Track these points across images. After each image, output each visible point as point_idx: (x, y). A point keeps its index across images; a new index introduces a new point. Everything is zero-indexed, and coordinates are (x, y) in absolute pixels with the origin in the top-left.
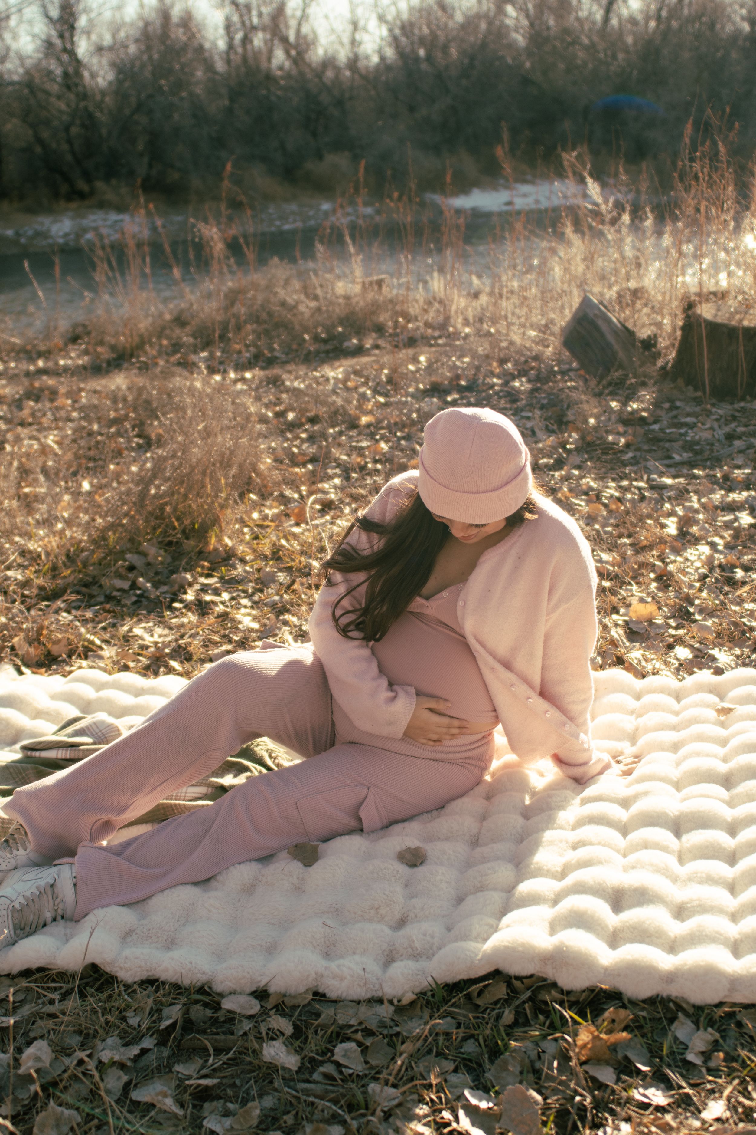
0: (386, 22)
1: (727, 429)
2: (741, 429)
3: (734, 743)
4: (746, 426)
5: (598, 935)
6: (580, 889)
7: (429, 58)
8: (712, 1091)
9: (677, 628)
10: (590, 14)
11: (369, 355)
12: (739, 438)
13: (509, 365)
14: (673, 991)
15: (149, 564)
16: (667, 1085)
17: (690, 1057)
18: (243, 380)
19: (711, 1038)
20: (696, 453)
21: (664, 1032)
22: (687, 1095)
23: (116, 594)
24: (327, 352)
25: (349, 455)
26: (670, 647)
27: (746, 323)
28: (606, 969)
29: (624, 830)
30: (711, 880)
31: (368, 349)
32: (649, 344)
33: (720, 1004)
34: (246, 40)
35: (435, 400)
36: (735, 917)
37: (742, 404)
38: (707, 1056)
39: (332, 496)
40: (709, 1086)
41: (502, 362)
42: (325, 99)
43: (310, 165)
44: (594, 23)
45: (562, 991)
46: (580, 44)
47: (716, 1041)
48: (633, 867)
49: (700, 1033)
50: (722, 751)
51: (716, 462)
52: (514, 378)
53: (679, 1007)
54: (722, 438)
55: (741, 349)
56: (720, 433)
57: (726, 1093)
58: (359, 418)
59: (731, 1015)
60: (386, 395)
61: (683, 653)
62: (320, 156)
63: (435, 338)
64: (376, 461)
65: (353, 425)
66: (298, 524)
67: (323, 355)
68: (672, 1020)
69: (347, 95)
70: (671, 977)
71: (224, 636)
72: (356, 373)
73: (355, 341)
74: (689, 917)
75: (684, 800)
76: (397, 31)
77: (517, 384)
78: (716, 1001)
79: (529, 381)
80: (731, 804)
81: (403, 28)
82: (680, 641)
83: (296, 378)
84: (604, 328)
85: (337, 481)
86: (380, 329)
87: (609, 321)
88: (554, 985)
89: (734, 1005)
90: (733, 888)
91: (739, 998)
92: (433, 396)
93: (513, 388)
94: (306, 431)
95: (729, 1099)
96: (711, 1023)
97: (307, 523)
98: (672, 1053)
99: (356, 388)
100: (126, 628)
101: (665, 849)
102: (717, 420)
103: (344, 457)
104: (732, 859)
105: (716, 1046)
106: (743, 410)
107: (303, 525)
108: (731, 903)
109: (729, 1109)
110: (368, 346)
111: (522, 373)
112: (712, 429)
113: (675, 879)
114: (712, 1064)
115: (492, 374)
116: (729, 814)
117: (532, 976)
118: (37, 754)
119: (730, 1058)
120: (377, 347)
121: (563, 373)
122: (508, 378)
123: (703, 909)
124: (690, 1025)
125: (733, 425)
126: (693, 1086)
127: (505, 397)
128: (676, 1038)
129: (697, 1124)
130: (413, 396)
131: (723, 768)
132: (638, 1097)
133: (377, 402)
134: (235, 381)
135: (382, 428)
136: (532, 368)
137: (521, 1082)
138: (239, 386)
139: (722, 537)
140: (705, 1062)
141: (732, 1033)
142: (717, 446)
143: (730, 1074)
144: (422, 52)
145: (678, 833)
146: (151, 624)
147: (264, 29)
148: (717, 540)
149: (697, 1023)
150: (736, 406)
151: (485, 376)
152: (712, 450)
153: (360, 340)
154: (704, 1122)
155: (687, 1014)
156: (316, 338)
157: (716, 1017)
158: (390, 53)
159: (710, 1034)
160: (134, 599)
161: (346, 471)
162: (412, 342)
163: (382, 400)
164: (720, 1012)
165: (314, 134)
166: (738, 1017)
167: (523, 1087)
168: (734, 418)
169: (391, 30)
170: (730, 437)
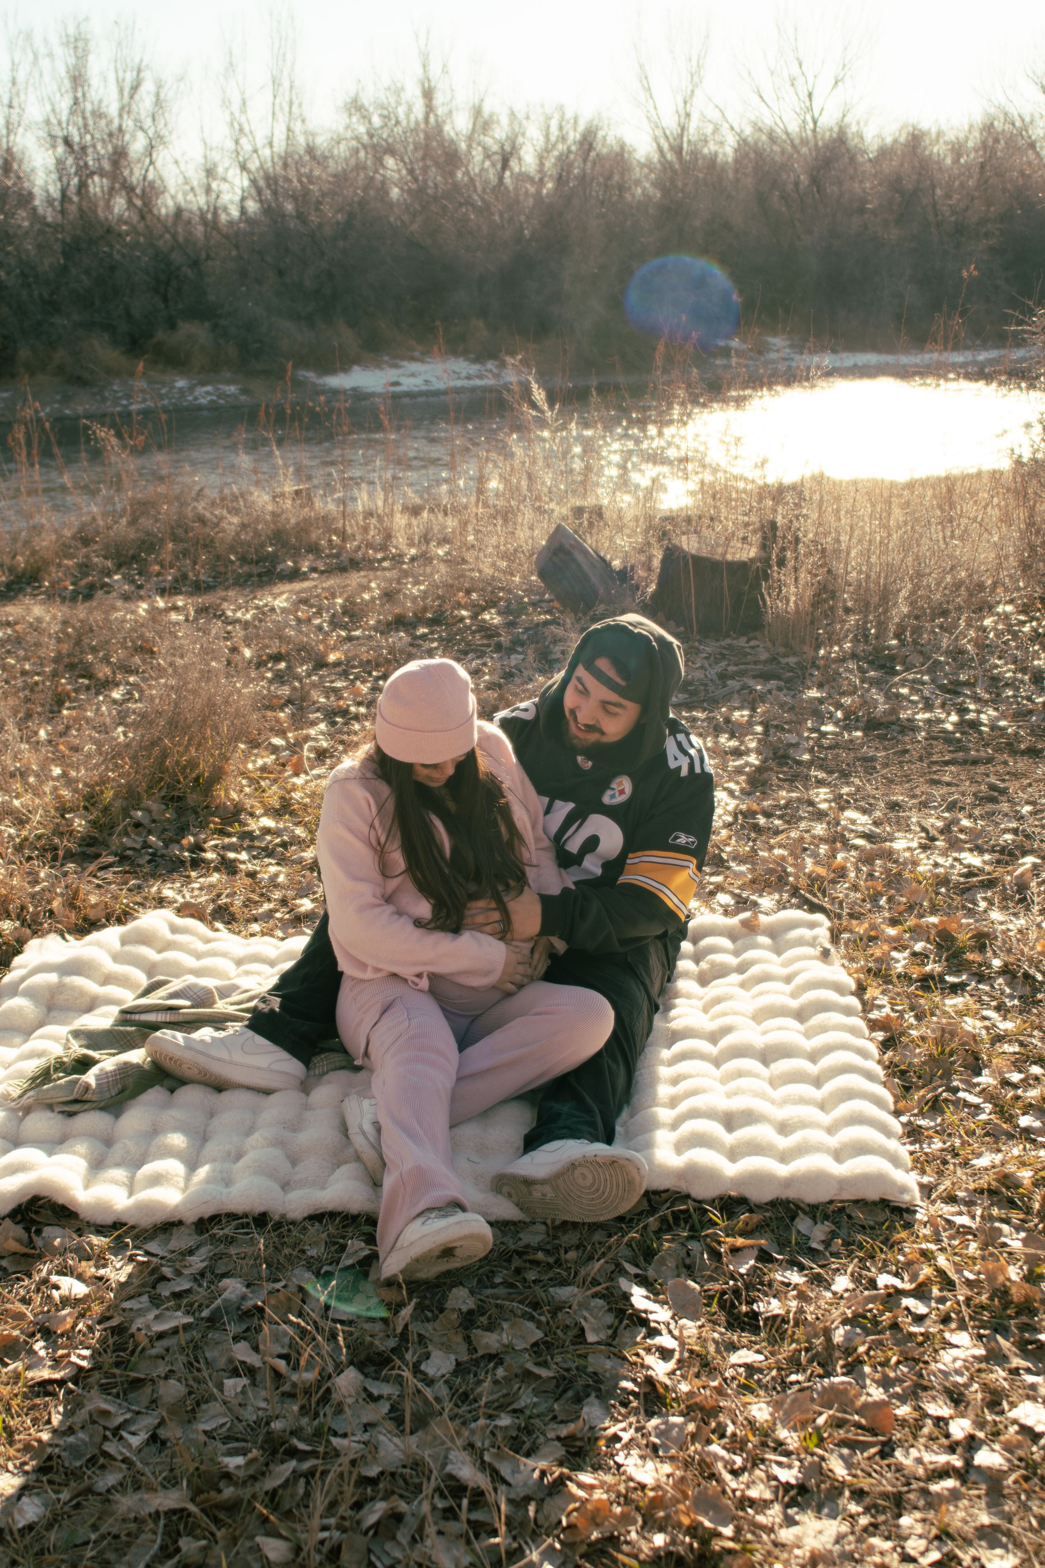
0: (249, 172)
1: (718, 668)
2: (732, 668)
3: (799, 980)
4: (736, 665)
5: (718, 1151)
6: (694, 1114)
7: (300, 216)
8: (838, 1270)
9: (712, 874)
10: (482, 170)
11: (307, 579)
12: (732, 678)
13: (474, 596)
14: (791, 1194)
15: (154, 821)
16: (802, 1268)
17: (814, 1245)
18: (175, 608)
19: (827, 1229)
20: (692, 694)
21: (788, 1228)
22: (819, 1274)
23: (129, 853)
24: (260, 575)
25: (328, 698)
26: (712, 894)
27: (729, 557)
28: (732, 1179)
29: (717, 1062)
30: (802, 1101)
31: (305, 573)
32: (624, 575)
33: (831, 1202)
34: (82, 186)
35: (402, 634)
36: (831, 1130)
37: (728, 641)
38: (827, 1243)
39: (325, 744)
40: (833, 1266)
41: (468, 592)
42: (176, 257)
43: (160, 335)
44: (487, 182)
45: (695, 1200)
46: (473, 205)
47: (833, 1232)
48: (736, 1094)
49: (819, 1225)
50: (789, 988)
51: (713, 703)
52: (484, 609)
53: (798, 1207)
54: (715, 678)
55: (725, 583)
56: (713, 672)
57: (849, 1270)
58: (326, 655)
59: (842, 1210)
60: (345, 627)
61: (724, 898)
62: (172, 326)
63: (380, 561)
64: (359, 704)
65: (321, 664)
66: (297, 774)
67: (256, 579)
68: (793, 1219)
69: (203, 255)
70: (789, 1182)
71: (262, 895)
72: (305, 601)
73: (290, 563)
74: (792, 1133)
75: (764, 1033)
76: (262, 183)
77: (487, 617)
78: (828, 1199)
79: (499, 613)
80: (808, 1035)
81: (267, 178)
82: (719, 888)
83: (239, 608)
84: (580, 558)
85: (322, 726)
86: (314, 549)
87: (585, 552)
88: (688, 1196)
89: (842, 1201)
90: (822, 1106)
91: (846, 1196)
92: (397, 630)
93: (484, 621)
94: (270, 669)
95: (852, 1275)
96: (826, 1217)
97: (307, 773)
98: (797, 1244)
99: (309, 620)
100: (154, 889)
101: (757, 1076)
102: (707, 658)
103: (322, 700)
104: (818, 1082)
105: (833, 1235)
106: (730, 647)
107: (303, 776)
108: (826, 1119)
109: (853, 1281)
110: (305, 569)
111: (491, 604)
112: (702, 667)
113: (773, 1102)
114: (834, 1249)
115: (459, 606)
116: (809, 1045)
117: (667, 1191)
118: (137, 1017)
119: (847, 1244)
120: (314, 570)
121: (534, 604)
122: (476, 609)
123: (804, 1125)
124: (808, 1221)
125: (723, 664)
126: (822, 1267)
127: (479, 631)
128: (799, 1232)
129: (829, 1295)
130: (375, 629)
131: (795, 1004)
132: (780, 1278)
133: (339, 636)
134: (168, 610)
135: (354, 667)
136: (500, 599)
137: (678, 1276)
138: (174, 616)
139: (737, 783)
140: (826, 1248)
141: (844, 1224)
142: (711, 688)
143: (850, 1255)
144: (289, 207)
145: (766, 1062)
146: (178, 885)
147: (102, 173)
148: (732, 785)
149: (814, 1219)
150: (723, 643)
151: (453, 608)
152: (707, 691)
153: (295, 562)
154: (835, 1293)
155: (805, 1213)
156: (243, 559)
157: (829, 1212)
158: (252, 206)
159: (828, 1226)
160: (148, 857)
161: (330, 715)
162: (354, 564)
163: (343, 634)
164: (832, 1207)
165: (165, 300)
166: (848, 1211)
167: (682, 1280)
168: (723, 657)
169: (254, 182)
170: (723, 677)
